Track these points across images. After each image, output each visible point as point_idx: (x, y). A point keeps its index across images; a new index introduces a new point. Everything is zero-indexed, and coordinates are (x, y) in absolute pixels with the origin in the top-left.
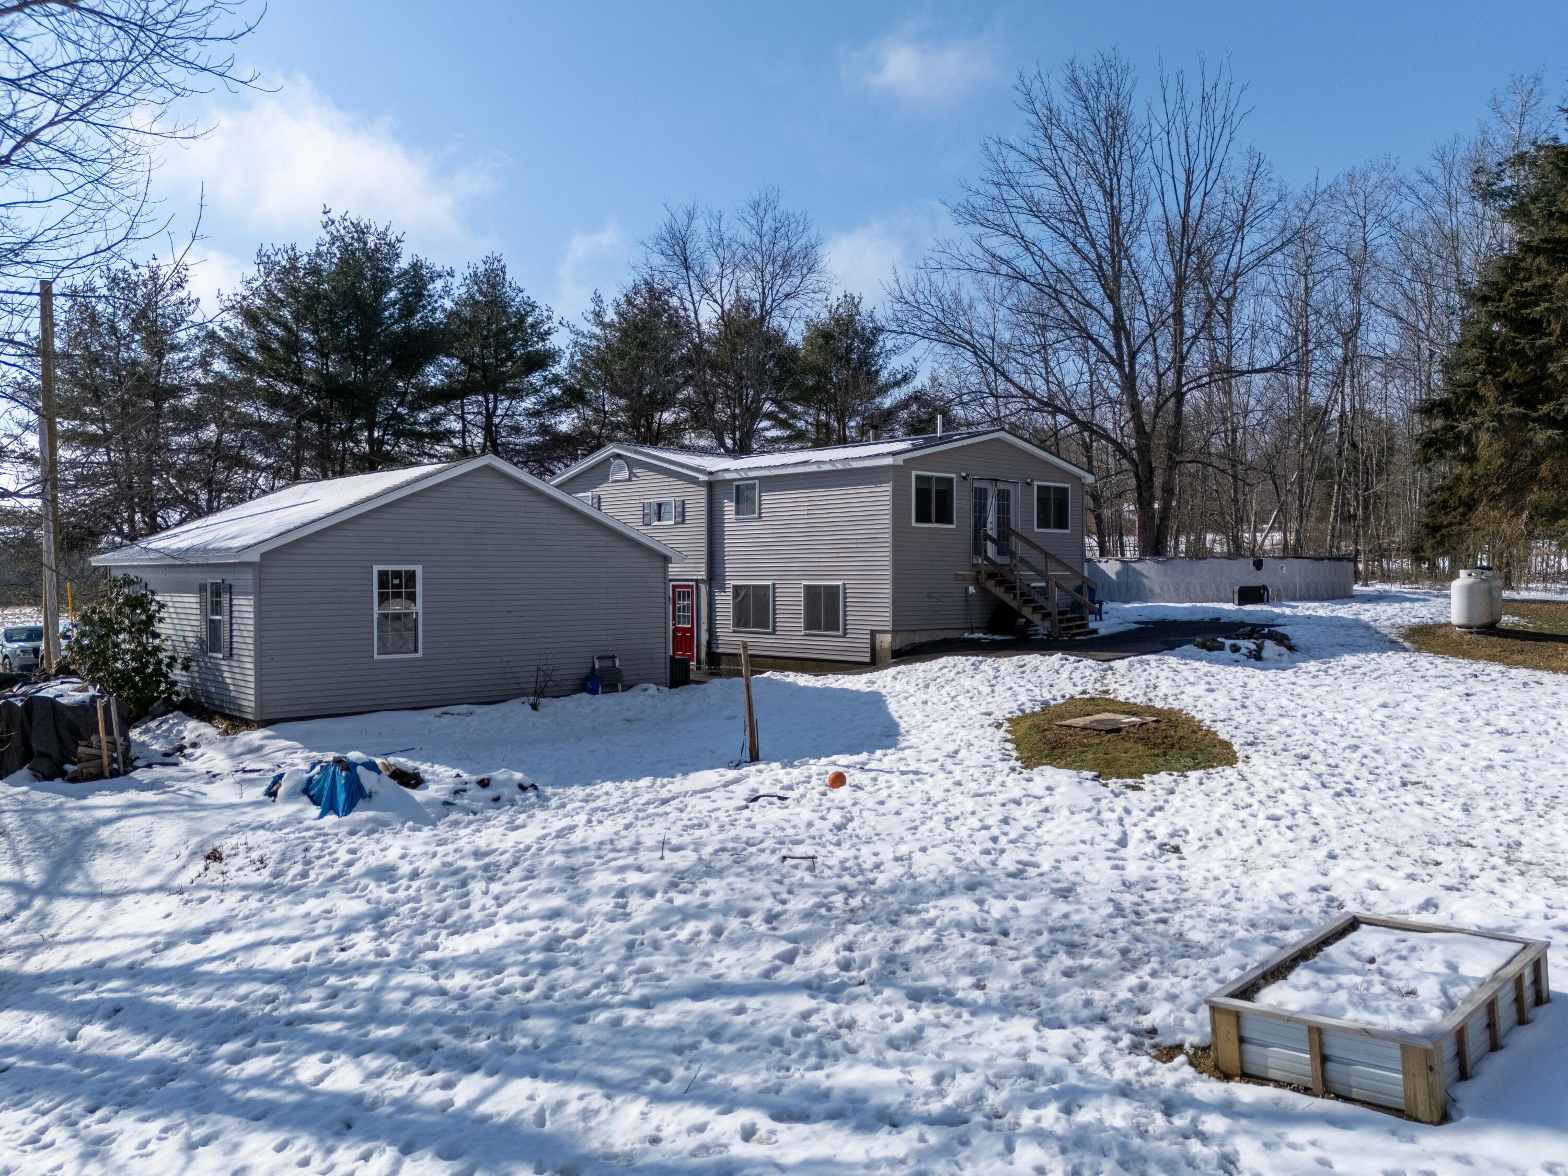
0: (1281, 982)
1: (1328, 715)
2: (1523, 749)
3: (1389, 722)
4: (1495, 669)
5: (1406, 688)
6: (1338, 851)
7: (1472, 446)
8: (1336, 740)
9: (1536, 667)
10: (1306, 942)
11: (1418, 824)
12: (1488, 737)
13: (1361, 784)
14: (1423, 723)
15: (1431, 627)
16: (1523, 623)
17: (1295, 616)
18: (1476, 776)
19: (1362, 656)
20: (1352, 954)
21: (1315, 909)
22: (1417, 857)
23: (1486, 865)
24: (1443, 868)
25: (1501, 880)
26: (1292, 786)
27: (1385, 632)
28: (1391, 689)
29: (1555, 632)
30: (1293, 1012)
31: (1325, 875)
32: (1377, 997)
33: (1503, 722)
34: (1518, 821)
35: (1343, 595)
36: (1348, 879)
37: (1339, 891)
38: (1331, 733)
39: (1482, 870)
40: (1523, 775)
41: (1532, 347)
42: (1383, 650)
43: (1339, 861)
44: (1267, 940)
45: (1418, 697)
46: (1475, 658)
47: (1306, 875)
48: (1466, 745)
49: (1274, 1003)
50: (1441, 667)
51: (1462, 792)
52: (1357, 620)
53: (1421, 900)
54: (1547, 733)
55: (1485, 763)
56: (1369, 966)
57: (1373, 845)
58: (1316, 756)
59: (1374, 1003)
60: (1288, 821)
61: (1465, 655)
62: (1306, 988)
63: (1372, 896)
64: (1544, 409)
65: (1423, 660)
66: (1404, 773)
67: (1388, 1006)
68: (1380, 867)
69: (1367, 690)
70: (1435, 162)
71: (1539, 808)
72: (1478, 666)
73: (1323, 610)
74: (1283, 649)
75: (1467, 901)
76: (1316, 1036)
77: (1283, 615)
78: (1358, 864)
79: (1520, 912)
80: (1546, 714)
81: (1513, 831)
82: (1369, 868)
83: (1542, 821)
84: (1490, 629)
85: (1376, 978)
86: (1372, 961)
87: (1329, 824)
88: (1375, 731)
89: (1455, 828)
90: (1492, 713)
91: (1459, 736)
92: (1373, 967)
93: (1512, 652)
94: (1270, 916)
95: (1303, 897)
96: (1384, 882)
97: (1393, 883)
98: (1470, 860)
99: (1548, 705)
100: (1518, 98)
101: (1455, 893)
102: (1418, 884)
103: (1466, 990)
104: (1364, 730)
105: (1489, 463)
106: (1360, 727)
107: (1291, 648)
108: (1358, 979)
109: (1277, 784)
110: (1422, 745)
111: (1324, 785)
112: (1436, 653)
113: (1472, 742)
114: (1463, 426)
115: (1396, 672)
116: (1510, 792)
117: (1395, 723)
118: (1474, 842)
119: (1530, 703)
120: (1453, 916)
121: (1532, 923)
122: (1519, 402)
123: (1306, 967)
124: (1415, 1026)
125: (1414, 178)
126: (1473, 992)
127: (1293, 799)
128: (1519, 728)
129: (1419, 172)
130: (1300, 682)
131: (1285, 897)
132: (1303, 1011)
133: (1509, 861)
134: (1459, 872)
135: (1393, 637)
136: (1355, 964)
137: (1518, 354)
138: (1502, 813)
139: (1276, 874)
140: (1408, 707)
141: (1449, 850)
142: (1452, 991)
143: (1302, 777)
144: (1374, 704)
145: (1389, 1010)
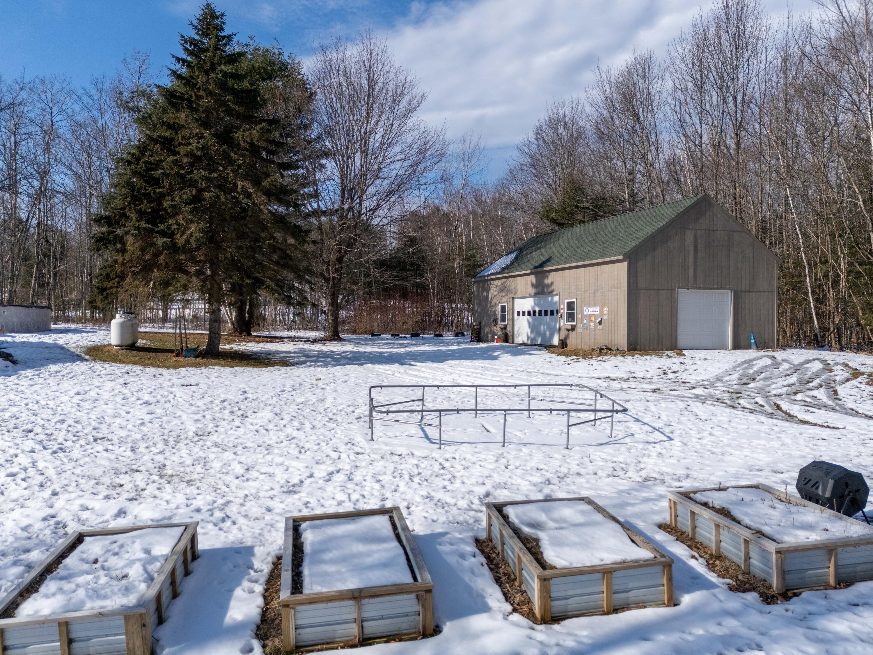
0: (35, 595)
1: (43, 402)
2: (159, 411)
3: (82, 404)
4: (138, 369)
5: (90, 382)
6: (58, 490)
7: (124, 244)
8: (50, 417)
9: (158, 367)
10: (49, 560)
11: (106, 463)
12: (139, 407)
13: (69, 444)
14: (102, 402)
15: (99, 347)
16: (148, 343)
17: (14, 342)
18: (136, 430)
19: (61, 365)
20: (83, 560)
21: (48, 532)
22: (108, 483)
23: (150, 481)
24: (125, 488)
25: (159, 489)
26: (23, 452)
27: (73, 350)
28: (81, 383)
29: (165, 347)
30: (46, 616)
31: (52, 507)
32: (103, 587)
33: (147, 397)
34: (162, 452)
35: (45, 330)
36: (68, 507)
37: (63, 516)
38: (46, 414)
39: (147, 484)
40: (161, 426)
41: (155, 193)
42: (74, 361)
43: (60, 496)
44: (15, 563)
45: (98, 387)
46: (126, 363)
47: (38, 510)
48: (128, 413)
49: (31, 612)
50: (108, 369)
51: (129, 440)
52: (55, 344)
53: (115, 511)
54: (170, 401)
55: (140, 422)
56: (95, 566)
57: (81, 481)
58: (38, 430)
59: (103, 592)
60: (22, 475)
61: (121, 362)
62: (54, 595)
63: (85, 515)
64: (162, 227)
65: (98, 366)
66: (94, 433)
67: (112, 591)
68: (87, 495)
69: (66, 385)
70: (92, 86)
71: (172, 443)
72: (129, 367)
73: (33, 338)
74: (9, 363)
75: (143, 505)
76: (64, 628)
77: (6, 342)
78: (73, 496)
79: (174, 506)
80: (168, 391)
81: (160, 458)
82: (80, 497)
83: (174, 450)
84: (132, 347)
85: (102, 573)
86: (96, 561)
87: (51, 473)
88: (74, 410)
89: (129, 462)
90: (140, 393)
91: (124, 408)
92: (98, 565)
93: (145, 359)
94: (15, 545)
95: (39, 525)
96: (91, 504)
97: (97, 504)
98: (140, 479)
99: (168, 386)
100: (137, 63)
101: (135, 502)
102: (112, 501)
103: (158, 565)
104: (67, 409)
105: (133, 254)
106: (64, 408)
107: (14, 362)
108: (90, 577)
109: (12, 451)
110: (103, 414)
111: (45, 448)
112: (105, 361)
113: (131, 410)
114: (119, 231)
115: (82, 373)
116: (155, 436)
117: (86, 403)
118: (140, 469)
119: (159, 386)
120: (136, 517)
121: (181, 511)
122: (148, 222)
123: (52, 579)
124: (131, 600)
125: (80, 92)
126: (162, 566)
127: (24, 460)
128: (155, 400)
129: (84, 89)
130: (21, 383)
131: (24, 529)
132: (53, 613)
133: (161, 476)
134: (134, 488)
135: (78, 353)
136: (86, 567)
137: (147, 196)
138: (153, 449)
139: (17, 514)
140: (93, 394)
141: (127, 476)
142: (150, 568)
143: (29, 444)
144: (72, 393)
145: (113, 593)
